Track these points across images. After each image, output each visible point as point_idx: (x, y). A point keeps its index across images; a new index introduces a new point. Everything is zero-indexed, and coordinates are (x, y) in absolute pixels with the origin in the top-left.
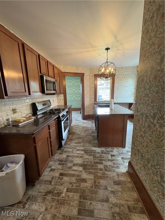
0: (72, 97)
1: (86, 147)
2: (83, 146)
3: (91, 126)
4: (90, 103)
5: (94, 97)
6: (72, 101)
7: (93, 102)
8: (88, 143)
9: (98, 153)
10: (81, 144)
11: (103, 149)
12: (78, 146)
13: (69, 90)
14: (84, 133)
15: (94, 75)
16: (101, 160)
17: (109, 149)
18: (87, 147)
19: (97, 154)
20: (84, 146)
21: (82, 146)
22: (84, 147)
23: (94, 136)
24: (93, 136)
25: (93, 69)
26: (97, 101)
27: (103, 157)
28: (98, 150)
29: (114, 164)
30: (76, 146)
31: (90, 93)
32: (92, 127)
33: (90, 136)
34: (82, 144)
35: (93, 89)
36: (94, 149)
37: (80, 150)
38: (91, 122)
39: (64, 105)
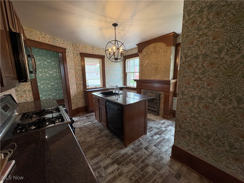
0: (48, 84)
1: (112, 155)
2: (107, 157)
3: (90, 123)
4: (77, 91)
5: (82, 83)
6: (48, 91)
7: (82, 89)
8: (109, 149)
9: (132, 154)
10: (100, 155)
11: (131, 146)
12: (100, 161)
13: (41, 72)
14: (91, 137)
15: (80, 53)
16: (143, 161)
17: (137, 143)
18: (114, 155)
19: (132, 156)
20: (108, 155)
21: (105, 158)
22: (109, 157)
23: (106, 134)
24: (106, 136)
25: (78, 45)
26: (87, 88)
27: (142, 156)
28: (128, 150)
29: (157, 157)
30: (97, 163)
31: (76, 77)
32: (94, 124)
33: (101, 137)
34: (103, 155)
35: (80, 72)
36: (123, 151)
37: (108, 165)
38: (85, 118)
39: (33, 100)
